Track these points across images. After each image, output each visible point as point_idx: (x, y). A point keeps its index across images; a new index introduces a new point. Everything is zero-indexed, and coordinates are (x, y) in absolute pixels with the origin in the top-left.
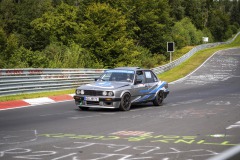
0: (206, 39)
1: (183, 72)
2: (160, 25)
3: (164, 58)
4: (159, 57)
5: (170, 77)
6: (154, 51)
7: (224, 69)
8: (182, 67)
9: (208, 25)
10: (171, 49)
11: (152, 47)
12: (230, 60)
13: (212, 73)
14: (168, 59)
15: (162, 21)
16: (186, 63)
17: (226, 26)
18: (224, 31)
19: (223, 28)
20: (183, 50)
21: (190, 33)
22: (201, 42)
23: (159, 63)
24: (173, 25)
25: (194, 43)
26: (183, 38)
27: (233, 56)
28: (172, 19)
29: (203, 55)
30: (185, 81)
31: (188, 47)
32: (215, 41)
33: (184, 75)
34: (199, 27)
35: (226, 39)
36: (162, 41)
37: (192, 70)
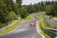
0: (19, 18)
1: (12, 29)
2: (4, 14)
3: (6, 24)
4: (4, 24)
5: (8, 30)
6: (2, 22)
7: (25, 27)
8: (12, 27)
9: (20, 13)
10: (8, 21)
11: (2, 21)
12: (27, 24)
13: (22, 29)
14: (7, 25)
15: (5, 12)
16: (13, 26)
17: (25, 13)
18: (25, 15)
19: (24, 14)
20: (12, 22)
21: (14, 16)
22: (18, 19)
23: (4, 26)
24: (8, 14)
25: (15, 19)
26: (12, 18)
27: (28, 23)
28: (8, 12)
29: (18, 23)
30: (13, 32)
31: (13, 21)
32: (22, 18)
33: (13, 30)
34: (17, 14)
35: (26, 17)
36: (5, 19)
37: (15, 28)
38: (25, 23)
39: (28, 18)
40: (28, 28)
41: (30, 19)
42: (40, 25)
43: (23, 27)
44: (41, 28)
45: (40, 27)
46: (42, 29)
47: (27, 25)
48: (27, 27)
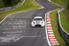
38: (15, 19)
39: (22, 3)
40: (22, 34)
41: (27, 7)
42: (56, 24)
43: (8, 31)
44: (58, 32)
45: (57, 29)
46: (61, 36)
47: (21, 25)
48: (20, 30)
